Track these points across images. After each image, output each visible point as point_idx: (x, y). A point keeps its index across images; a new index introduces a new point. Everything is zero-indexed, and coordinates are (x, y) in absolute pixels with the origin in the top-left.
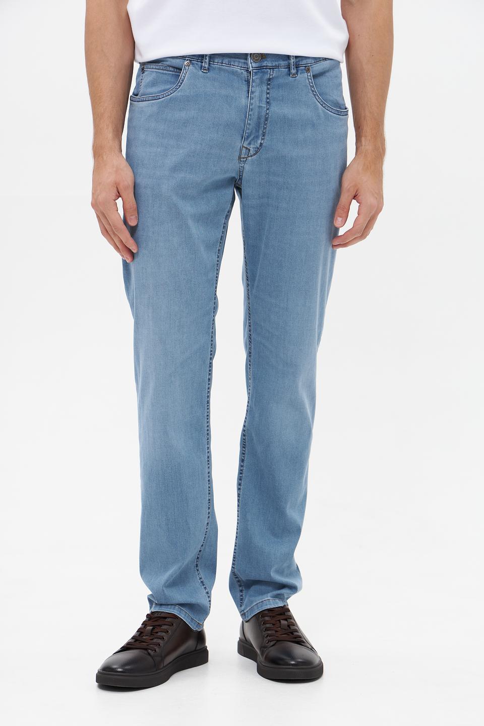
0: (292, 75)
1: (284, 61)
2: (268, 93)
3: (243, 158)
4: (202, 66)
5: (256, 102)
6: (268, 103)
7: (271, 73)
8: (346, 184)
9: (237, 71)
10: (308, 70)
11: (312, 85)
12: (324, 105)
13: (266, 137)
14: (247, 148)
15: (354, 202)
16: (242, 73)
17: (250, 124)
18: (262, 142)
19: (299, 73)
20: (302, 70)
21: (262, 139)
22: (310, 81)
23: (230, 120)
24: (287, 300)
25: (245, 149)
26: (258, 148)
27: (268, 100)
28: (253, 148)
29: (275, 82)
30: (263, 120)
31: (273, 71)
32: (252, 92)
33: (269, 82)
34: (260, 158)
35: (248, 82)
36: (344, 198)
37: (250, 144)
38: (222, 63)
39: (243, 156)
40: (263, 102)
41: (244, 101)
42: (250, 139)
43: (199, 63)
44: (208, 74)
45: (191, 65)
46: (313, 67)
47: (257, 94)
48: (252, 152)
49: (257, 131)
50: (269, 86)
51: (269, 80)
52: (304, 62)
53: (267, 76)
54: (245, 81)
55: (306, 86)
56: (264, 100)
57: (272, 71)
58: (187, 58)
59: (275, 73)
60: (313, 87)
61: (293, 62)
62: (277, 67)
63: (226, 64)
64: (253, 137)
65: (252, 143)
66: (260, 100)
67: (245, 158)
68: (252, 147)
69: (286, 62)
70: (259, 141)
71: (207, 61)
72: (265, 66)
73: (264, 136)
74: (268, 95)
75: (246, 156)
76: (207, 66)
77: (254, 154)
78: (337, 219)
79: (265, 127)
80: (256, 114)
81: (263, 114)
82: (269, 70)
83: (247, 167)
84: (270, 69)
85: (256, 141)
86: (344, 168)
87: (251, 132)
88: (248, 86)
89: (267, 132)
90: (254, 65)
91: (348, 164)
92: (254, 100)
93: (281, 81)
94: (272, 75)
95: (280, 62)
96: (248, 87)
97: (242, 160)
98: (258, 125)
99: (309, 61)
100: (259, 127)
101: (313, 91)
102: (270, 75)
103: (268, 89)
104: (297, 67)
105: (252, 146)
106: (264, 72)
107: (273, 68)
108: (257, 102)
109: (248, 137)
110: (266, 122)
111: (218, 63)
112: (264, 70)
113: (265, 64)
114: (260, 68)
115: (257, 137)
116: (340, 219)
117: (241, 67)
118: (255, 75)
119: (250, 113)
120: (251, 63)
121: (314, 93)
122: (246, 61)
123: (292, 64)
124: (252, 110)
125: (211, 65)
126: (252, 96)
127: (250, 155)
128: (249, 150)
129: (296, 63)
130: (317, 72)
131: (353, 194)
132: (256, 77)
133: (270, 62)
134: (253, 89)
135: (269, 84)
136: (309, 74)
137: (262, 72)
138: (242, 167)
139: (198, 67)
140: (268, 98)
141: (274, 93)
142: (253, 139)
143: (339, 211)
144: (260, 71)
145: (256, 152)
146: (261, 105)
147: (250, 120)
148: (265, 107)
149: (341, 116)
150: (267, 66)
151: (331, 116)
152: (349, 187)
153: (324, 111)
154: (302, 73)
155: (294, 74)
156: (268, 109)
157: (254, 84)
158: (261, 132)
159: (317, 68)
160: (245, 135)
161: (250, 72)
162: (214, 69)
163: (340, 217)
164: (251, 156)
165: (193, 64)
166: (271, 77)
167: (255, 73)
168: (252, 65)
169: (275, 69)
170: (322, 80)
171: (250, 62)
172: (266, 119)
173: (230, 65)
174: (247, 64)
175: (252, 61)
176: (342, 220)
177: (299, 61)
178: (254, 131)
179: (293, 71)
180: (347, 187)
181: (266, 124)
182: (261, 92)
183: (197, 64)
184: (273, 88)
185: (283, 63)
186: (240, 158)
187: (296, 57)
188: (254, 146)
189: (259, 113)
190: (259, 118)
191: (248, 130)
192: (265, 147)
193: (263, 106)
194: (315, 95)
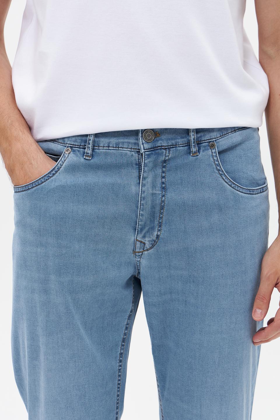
0: (193, 154)
1: (182, 138)
2: (163, 177)
3: (139, 252)
4: (84, 153)
5: (148, 189)
6: (163, 188)
7: (167, 154)
8: (266, 271)
9: (126, 154)
10: (212, 146)
11: (217, 163)
12: (233, 186)
13: (163, 227)
14: (141, 242)
15: (275, 290)
16: (132, 155)
17: (142, 215)
18: (159, 233)
19: (201, 150)
20: (205, 147)
21: (159, 230)
22: (215, 158)
23: (118, 212)
24: (201, 406)
25: (139, 243)
26: (155, 241)
27: (164, 186)
28: (149, 241)
29: (172, 164)
30: (158, 208)
31: (169, 151)
32: (144, 178)
33: (165, 164)
34: (157, 251)
35: (139, 165)
36: (264, 287)
37: (144, 237)
38: (109, 147)
39: (137, 250)
40: (157, 188)
41: (134, 189)
42: (144, 232)
43: (81, 149)
44: (92, 161)
45: (71, 153)
46: (218, 142)
47: (149, 180)
48: (148, 246)
49: (152, 221)
50: (164, 169)
51: (165, 161)
52: (207, 137)
53: (162, 158)
54: (136, 164)
55: (210, 165)
56: (159, 185)
57: (167, 152)
58: (67, 145)
59: (171, 154)
60: (219, 165)
61: (194, 139)
62: (175, 146)
63: (113, 147)
64: (148, 229)
65: (147, 235)
66: (154, 187)
67: (140, 252)
68: (147, 241)
69: (185, 139)
70: (155, 233)
71: (90, 146)
72: (159, 146)
73: (160, 226)
74: (163, 180)
75: (142, 250)
76: (90, 152)
77: (151, 248)
78: (255, 311)
79: (161, 216)
80: (150, 203)
81: (158, 201)
82: (164, 151)
83: (144, 262)
84: (165, 149)
85: (152, 233)
86: (264, 250)
87: (145, 223)
88: (139, 170)
89: (164, 222)
90: (147, 146)
91: (269, 246)
92: (146, 187)
93: (179, 161)
94: (168, 156)
95: (177, 140)
96: (139, 172)
97: (137, 254)
98: (153, 215)
99: (214, 135)
100: (154, 218)
101: (219, 170)
102: (166, 156)
103: (163, 172)
104: (199, 143)
105: (147, 239)
106: (158, 154)
107: (168, 148)
108: (150, 190)
109: (142, 230)
110: (162, 211)
111: (104, 147)
112: (159, 151)
113: (159, 144)
114: (154, 149)
115: (153, 228)
116: (259, 311)
117: (131, 149)
118: (148, 158)
119: (142, 202)
120: (143, 144)
121: (221, 173)
122: (136, 141)
123: (192, 141)
124: (144, 198)
125: (96, 150)
126: (144, 182)
127: (145, 249)
128: (144, 244)
129: (198, 138)
130: (225, 147)
131: (274, 282)
132: (148, 160)
133: (165, 142)
134: (145, 175)
135: (164, 167)
136: (213, 151)
137: (156, 154)
138: (138, 261)
139: (80, 154)
140: (163, 183)
141: (170, 177)
142: (148, 232)
143: (258, 302)
144: (153, 152)
145: (153, 246)
146: (155, 192)
147: (143, 211)
148: (159, 194)
149: (254, 196)
150: (162, 146)
151: (242, 197)
152: (269, 274)
153: (233, 193)
154: (206, 150)
155: (195, 153)
156: (164, 196)
157: (146, 169)
158: (156, 223)
159: (224, 143)
160: (138, 227)
161: (142, 154)
162: (99, 154)
163: (260, 309)
164: (147, 250)
165: (74, 151)
166: (167, 158)
167: (148, 155)
168: (144, 146)
169: (172, 149)
170: (230, 156)
171: (141, 143)
172: (162, 208)
173: (118, 147)
174: (138, 144)
175: (144, 142)
176: (261, 313)
177: (201, 137)
178: (148, 222)
179: (194, 149)
180: (267, 274)
181: (161, 213)
182: (155, 177)
183: (79, 151)
184: (169, 170)
185: (180, 141)
186: (134, 252)
187: (198, 131)
188: (149, 239)
189: (153, 201)
190: (153, 207)
191: (142, 221)
192: (162, 239)
193: (157, 192)
194: (221, 175)
